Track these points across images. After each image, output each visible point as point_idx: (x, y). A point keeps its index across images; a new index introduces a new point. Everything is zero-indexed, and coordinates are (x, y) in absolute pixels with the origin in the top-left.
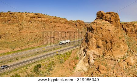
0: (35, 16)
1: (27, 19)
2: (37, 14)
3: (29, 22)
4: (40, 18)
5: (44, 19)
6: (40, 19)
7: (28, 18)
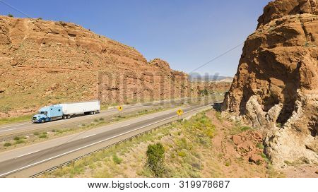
0: (60, 29)
1: (35, 37)
2: (64, 25)
3: (42, 45)
4: (75, 36)
5: (84, 40)
6: (72, 39)
7: (39, 33)
